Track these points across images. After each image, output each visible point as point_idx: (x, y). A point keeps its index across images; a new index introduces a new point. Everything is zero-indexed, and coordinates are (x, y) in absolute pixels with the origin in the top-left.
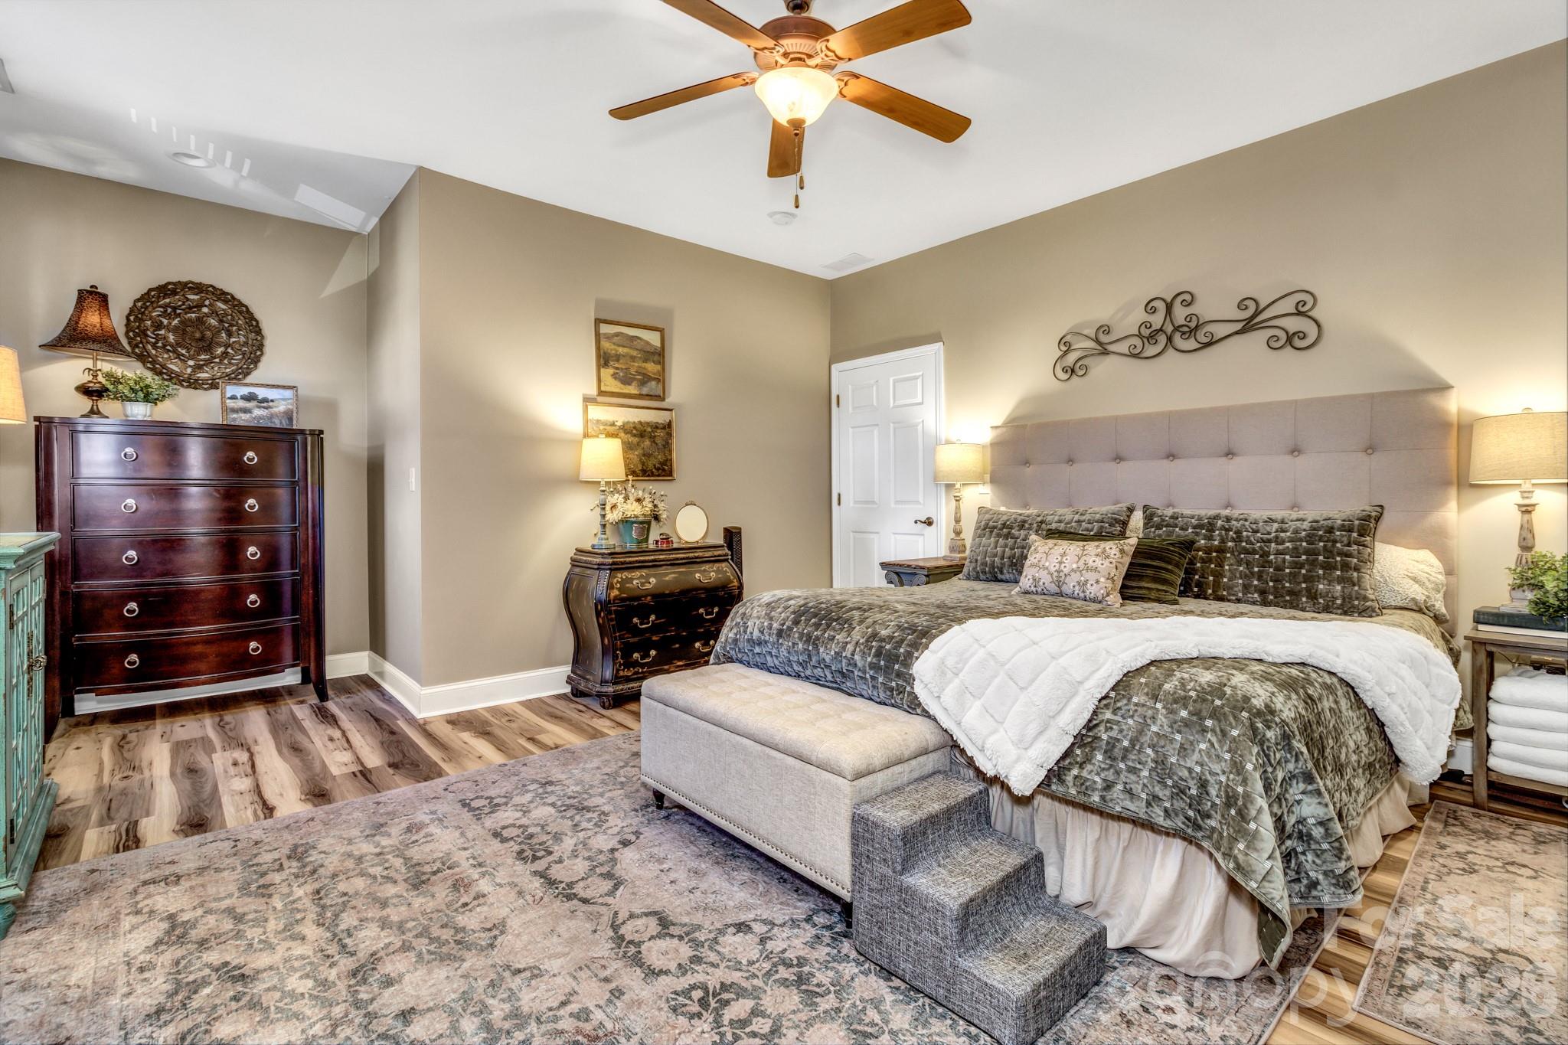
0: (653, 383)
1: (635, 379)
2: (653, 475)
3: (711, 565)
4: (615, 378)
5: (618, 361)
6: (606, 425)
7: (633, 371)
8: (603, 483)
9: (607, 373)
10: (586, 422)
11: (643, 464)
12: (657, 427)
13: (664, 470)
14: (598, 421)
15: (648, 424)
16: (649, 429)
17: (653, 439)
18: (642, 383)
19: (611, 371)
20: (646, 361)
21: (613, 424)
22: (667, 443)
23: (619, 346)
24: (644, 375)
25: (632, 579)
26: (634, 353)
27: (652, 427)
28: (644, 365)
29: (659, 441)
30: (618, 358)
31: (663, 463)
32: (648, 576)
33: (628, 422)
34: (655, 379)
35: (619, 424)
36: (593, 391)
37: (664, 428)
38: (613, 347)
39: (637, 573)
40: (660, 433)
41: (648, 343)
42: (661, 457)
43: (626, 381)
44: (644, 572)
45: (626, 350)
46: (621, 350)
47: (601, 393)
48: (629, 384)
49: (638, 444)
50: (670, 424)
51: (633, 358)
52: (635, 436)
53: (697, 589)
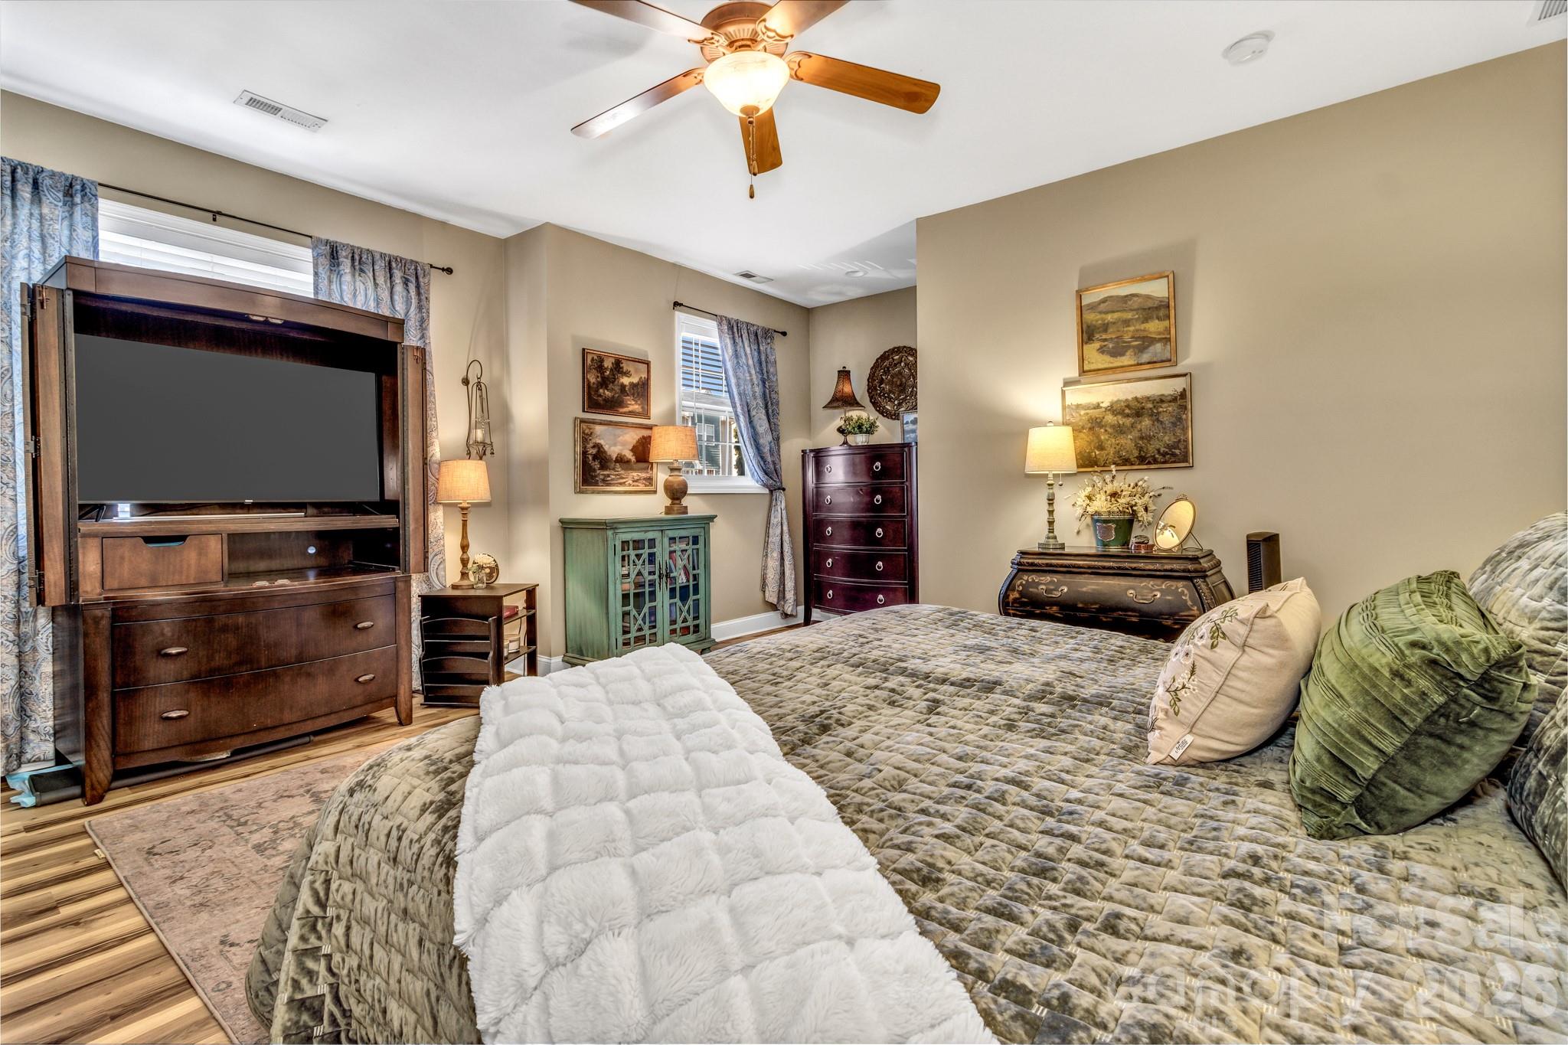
0: (1158, 346)
1: (1129, 347)
2: (1155, 461)
3: (1159, 581)
4: (1103, 352)
5: (1106, 331)
6: (1089, 408)
7: (1127, 338)
8: (1050, 476)
9: (1092, 349)
10: (1064, 407)
11: (1141, 449)
12: (1162, 401)
13: (1174, 455)
14: (1078, 406)
15: (1148, 399)
16: (1150, 405)
17: (1155, 417)
18: (1141, 349)
19: (1097, 345)
20: (1146, 320)
21: (1098, 406)
22: (1180, 419)
23: (1107, 313)
24: (1144, 338)
25: (1039, 584)
26: (1129, 315)
27: (1153, 401)
28: (1143, 326)
29: (1165, 418)
30: (1105, 327)
31: (1176, 446)
32: (1060, 583)
33: (1118, 401)
34: (1160, 340)
35: (1105, 405)
36: (1074, 373)
37: (1174, 400)
38: (1099, 316)
39: (1048, 578)
40: (1171, 408)
41: (1148, 297)
42: (1168, 439)
43: (1116, 353)
44: (1055, 578)
45: (1116, 315)
46: (1110, 317)
47: (1083, 372)
48: (1122, 354)
49: (1133, 426)
50: (1183, 395)
51: (1127, 323)
52: (1128, 416)
53: (1126, 609)
